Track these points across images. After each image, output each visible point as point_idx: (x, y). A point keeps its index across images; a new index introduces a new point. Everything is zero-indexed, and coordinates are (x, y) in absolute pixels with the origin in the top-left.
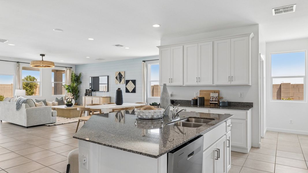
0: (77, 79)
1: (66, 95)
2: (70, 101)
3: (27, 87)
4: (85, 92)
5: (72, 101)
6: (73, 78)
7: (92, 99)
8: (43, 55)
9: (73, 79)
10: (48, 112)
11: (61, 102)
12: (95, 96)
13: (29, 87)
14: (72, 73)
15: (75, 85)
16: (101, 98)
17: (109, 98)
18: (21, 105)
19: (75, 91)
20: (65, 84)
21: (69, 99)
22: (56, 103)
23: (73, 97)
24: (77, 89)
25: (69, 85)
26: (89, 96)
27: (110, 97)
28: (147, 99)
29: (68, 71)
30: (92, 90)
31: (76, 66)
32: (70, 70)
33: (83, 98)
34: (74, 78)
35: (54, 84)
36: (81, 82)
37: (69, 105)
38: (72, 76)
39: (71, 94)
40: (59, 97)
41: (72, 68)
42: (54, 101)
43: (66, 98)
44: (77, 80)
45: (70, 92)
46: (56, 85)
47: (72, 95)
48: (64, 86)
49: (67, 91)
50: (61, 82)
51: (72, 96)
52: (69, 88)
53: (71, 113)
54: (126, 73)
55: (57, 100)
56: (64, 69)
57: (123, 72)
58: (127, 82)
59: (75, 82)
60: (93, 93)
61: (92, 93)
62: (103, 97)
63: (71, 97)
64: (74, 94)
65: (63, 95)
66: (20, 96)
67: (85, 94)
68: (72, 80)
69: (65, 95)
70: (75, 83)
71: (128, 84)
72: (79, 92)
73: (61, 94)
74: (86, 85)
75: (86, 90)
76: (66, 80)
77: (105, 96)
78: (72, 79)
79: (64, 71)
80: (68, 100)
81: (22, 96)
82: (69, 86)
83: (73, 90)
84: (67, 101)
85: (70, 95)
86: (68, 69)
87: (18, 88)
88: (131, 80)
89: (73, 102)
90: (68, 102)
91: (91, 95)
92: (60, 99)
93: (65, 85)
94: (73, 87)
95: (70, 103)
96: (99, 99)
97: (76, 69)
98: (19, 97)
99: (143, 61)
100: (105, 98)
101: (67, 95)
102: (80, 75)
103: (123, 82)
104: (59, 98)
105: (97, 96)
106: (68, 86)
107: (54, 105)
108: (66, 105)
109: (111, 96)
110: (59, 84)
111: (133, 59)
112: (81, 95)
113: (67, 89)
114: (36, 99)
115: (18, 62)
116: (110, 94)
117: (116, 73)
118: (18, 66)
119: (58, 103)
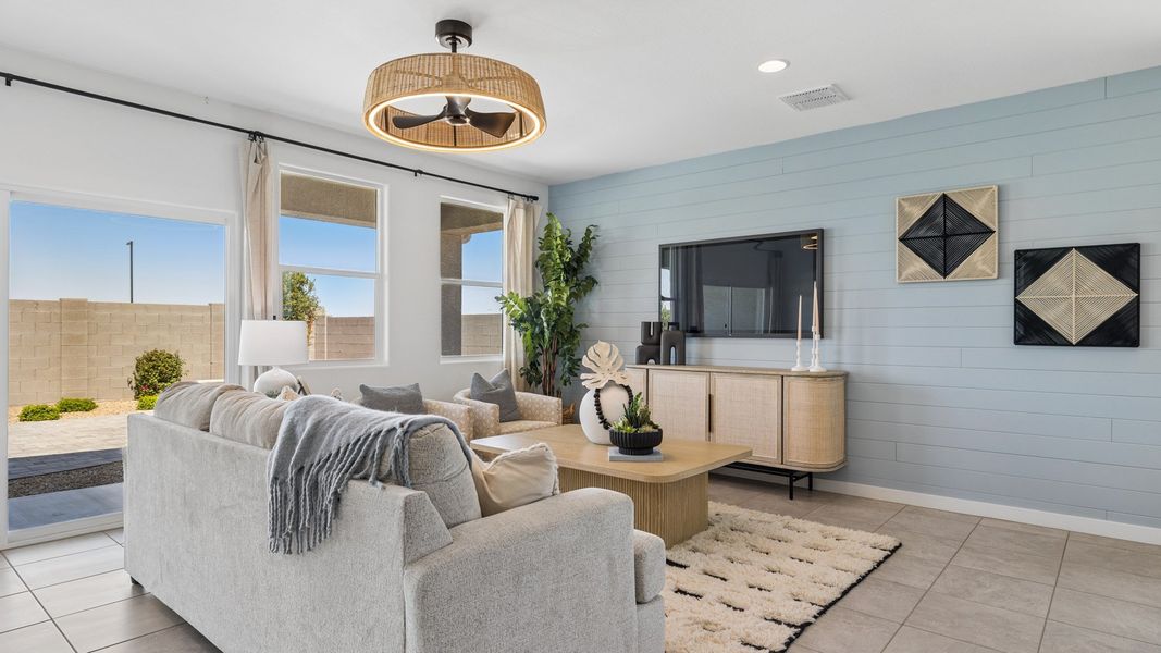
0: (578, 261)
4: (636, 339)
7: (712, 383)
8: (458, 30)
12: (705, 365)
16: (798, 385)
18: (337, 498)
20: (508, 291)
25: (530, 295)
26: (670, 363)
27: (846, 376)
29: (519, 215)
31: (556, 189)
32: (527, 209)
36: (592, 282)
38: (545, 246)
41: (536, 198)
42: (462, 398)
44: (575, 271)
48: (507, 304)
52: (535, 313)
54: (1014, 196)
55: (483, 389)
56: (502, 207)
57: (977, 194)
58: (1033, 264)
59: (564, 279)
60: (693, 346)
61: (687, 345)
66: (267, 368)
67: (640, 350)
69: (503, 359)
70: (564, 286)
71: (1051, 277)
75: (647, 325)
77: (812, 370)
79: (494, 220)
81: (282, 367)
82: (530, 301)
85: (607, 362)
86: (522, 205)
87: (258, 308)
88: (1083, 250)
90: (635, 422)
91: (682, 361)
92: (496, 385)
93: (509, 296)
94: (556, 309)
96: (772, 388)
97: (551, 211)
98: (262, 377)
102: (590, 238)
103: (982, 267)
104: (489, 378)
106: (526, 301)
109: (847, 367)
113: (522, 320)
114: (363, 388)
115: (255, 135)
116: (839, 353)
117: (900, 205)
118: (255, 161)
119: (498, 414)
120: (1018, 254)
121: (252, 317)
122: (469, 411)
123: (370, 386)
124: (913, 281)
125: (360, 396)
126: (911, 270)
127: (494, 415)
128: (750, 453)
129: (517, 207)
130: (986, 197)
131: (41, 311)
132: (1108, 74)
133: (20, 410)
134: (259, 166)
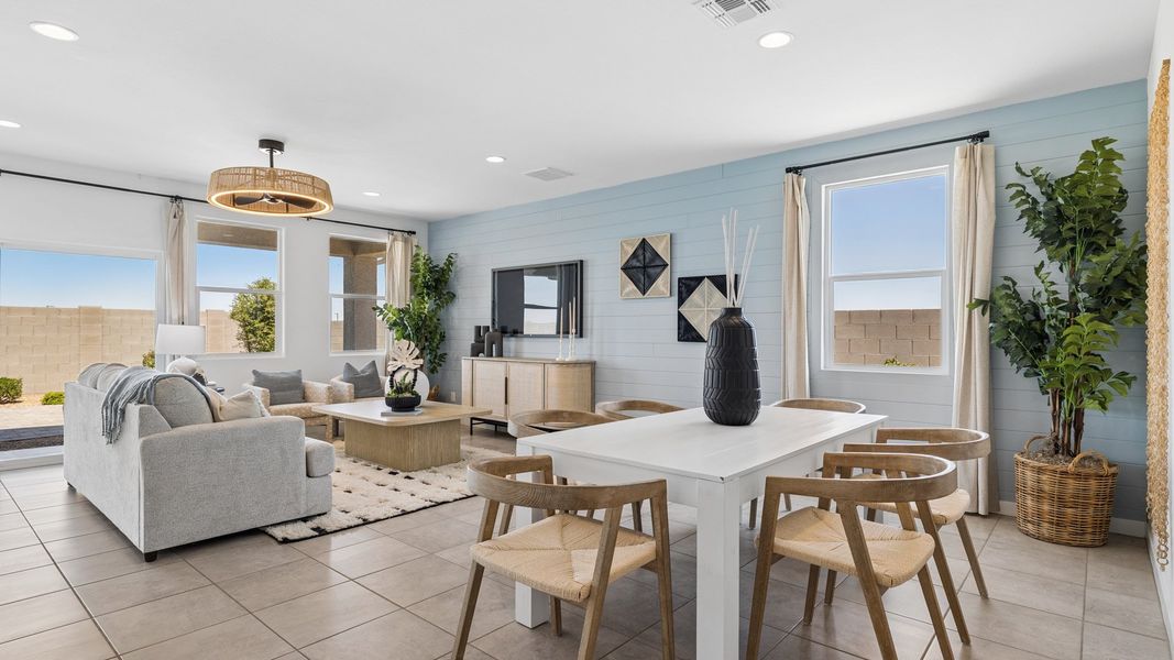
0: (437, 281)
1: (388, 352)
2: (407, 381)
3: (256, 321)
4: (470, 339)
5: (415, 380)
6: (418, 276)
7: (507, 370)
8: (273, 145)
9: (420, 280)
10: (283, 452)
11: (365, 385)
12: (516, 357)
13: (262, 321)
14: (417, 255)
15: (428, 306)
16: (552, 370)
17: (589, 368)
18: (124, 411)
19: (427, 335)
20: (384, 302)
21: (403, 373)
22: (346, 387)
23: (421, 361)
24: (436, 327)
25: (403, 306)
26: (491, 356)
27: (593, 365)
28: (810, 379)
29: (399, 245)
30: (504, 331)
31: (434, 226)
32: (406, 241)
33: (465, 364)
34: (425, 277)
35: (345, 301)
36: (452, 296)
37: (403, 402)
38: (415, 269)
39: (413, 345)
40: (360, 359)
41: (414, 233)
42: (335, 380)
43: (390, 369)
44: (436, 288)
45: (407, 337)
46: (350, 308)
47: (417, 352)
48: (381, 312)
49: (393, 334)
50: (373, 297)
51: (417, 358)
52: (402, 319)
53: (414, 446)
54: (678, 241)
55: (351, 375)
56: (384, 239)
57: (660, 238)
58: (687, 287)
59: (428, 294)
60: (510, 344)
61: (504, 343)
62: (562, 364)
63: (412, 364)
64: (422, 350)
65: (379, 353)
66: (179, 357)
67: (473, 347)
68: (414, 288)
69: (385, 353)
70: (426, 298)
71: (695, 296)
72: (443, 337)
73: (373, 346)
74: (473, 308)
75: (478, 329)
76: (391, 286)
77: (567, 360)
78: (414, 279)
79: (381, 248)
80: (398, 377)
81: (189, 357)
82: (402, 310)
83: (417, 330)
84: (391, 381)
85: (405, 353)
86: (400, 238)
88: (711, 278)
89: (423, 387)
90: (399, 390)
91: (500, 354)
92: (363, 371)
93: (385, 305)
94: (419, 316)
95: (407, 395)
96: (540, 373)
97: (430, 241)
98: (174, 363)
99: (789, 170)
100: (570, 370)
101: (393, 354)
102: (450, 262)
103: (662, 289)
104: (359, 367)
105: (525, 356)
106: (399, 310)
107: (335, 398)
108: (389, 402)
109: (595, 358)
110: (362, 302)
111: (723, 165)
112: (452, 354)
113: (395, 324)
114: (255, 372)
115: (177, 198)
116: (591, 348)
117: (622, 246)
118: (175, 217)
119: (353, 391)
120: (679, 279)
121: (171, 323)
122: (329, 388)
123: (260, 371)
124: (627, 298)
125: (253, 378)
126: (627, 290)
127: (349, 391)
128: (490, 412)
129: (395, 240)
130: (664, 242)
131: (63, 317)
132: (724, 162)
133: (42, 397)
134: (177, 220)
